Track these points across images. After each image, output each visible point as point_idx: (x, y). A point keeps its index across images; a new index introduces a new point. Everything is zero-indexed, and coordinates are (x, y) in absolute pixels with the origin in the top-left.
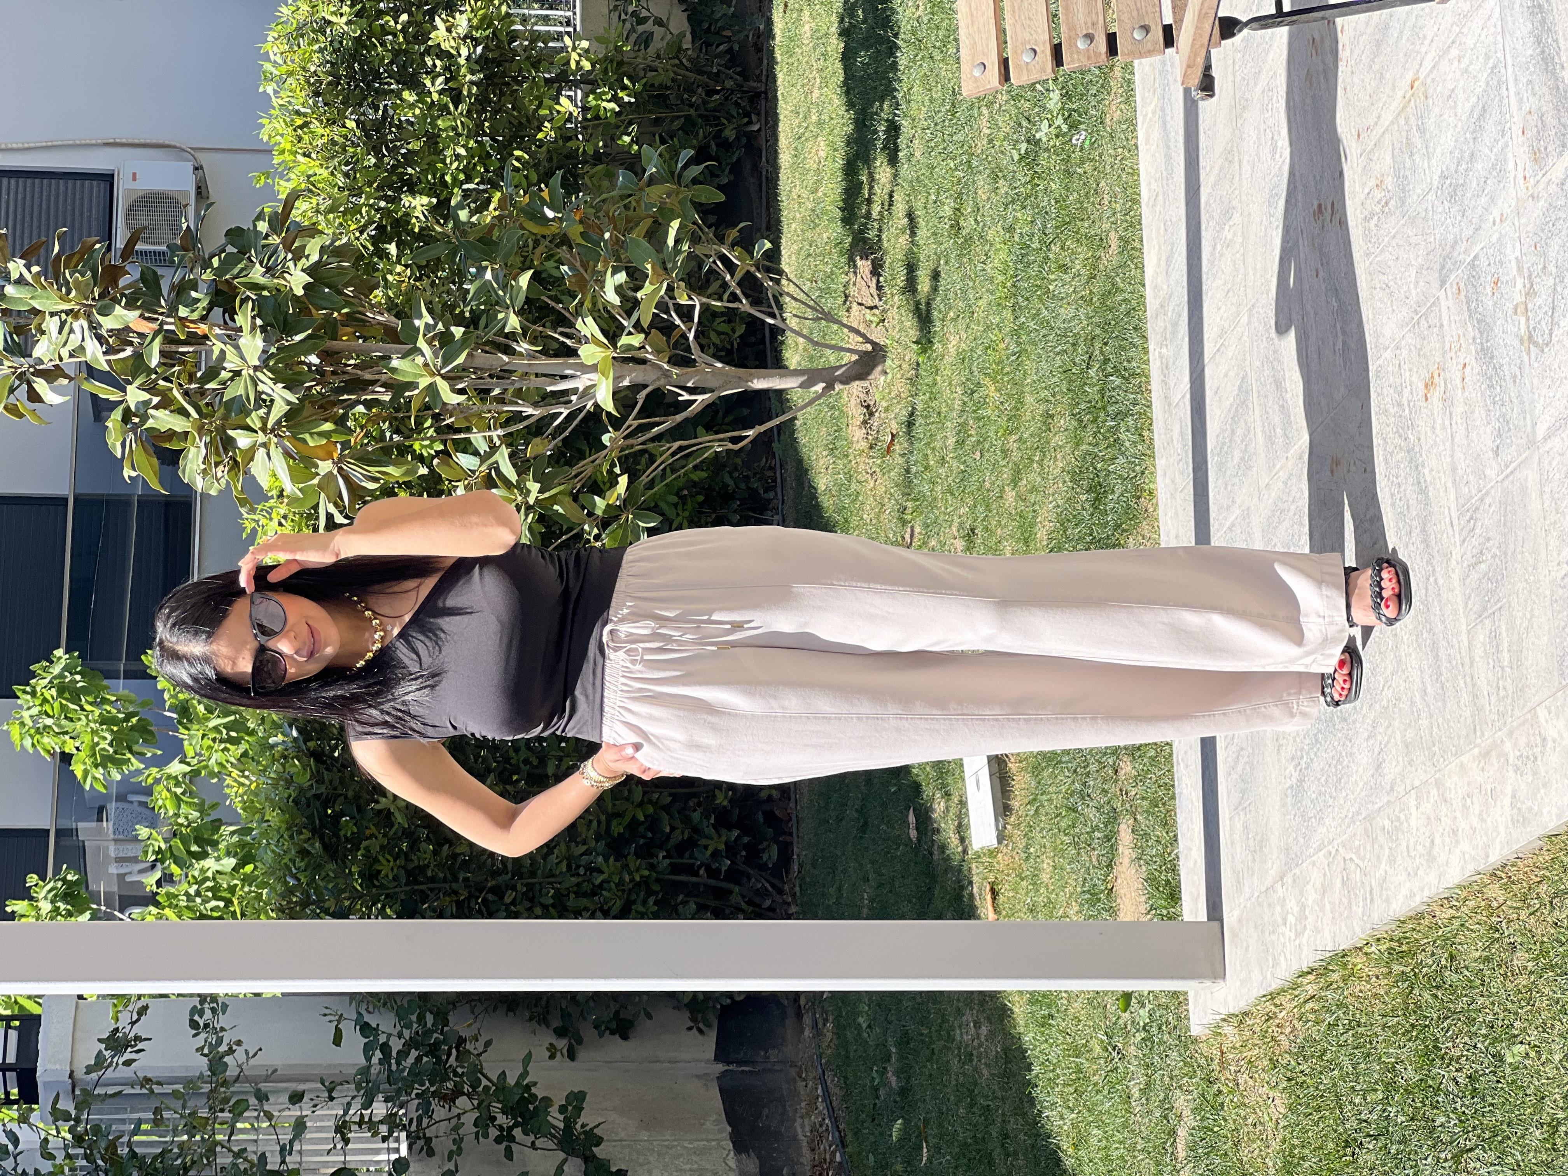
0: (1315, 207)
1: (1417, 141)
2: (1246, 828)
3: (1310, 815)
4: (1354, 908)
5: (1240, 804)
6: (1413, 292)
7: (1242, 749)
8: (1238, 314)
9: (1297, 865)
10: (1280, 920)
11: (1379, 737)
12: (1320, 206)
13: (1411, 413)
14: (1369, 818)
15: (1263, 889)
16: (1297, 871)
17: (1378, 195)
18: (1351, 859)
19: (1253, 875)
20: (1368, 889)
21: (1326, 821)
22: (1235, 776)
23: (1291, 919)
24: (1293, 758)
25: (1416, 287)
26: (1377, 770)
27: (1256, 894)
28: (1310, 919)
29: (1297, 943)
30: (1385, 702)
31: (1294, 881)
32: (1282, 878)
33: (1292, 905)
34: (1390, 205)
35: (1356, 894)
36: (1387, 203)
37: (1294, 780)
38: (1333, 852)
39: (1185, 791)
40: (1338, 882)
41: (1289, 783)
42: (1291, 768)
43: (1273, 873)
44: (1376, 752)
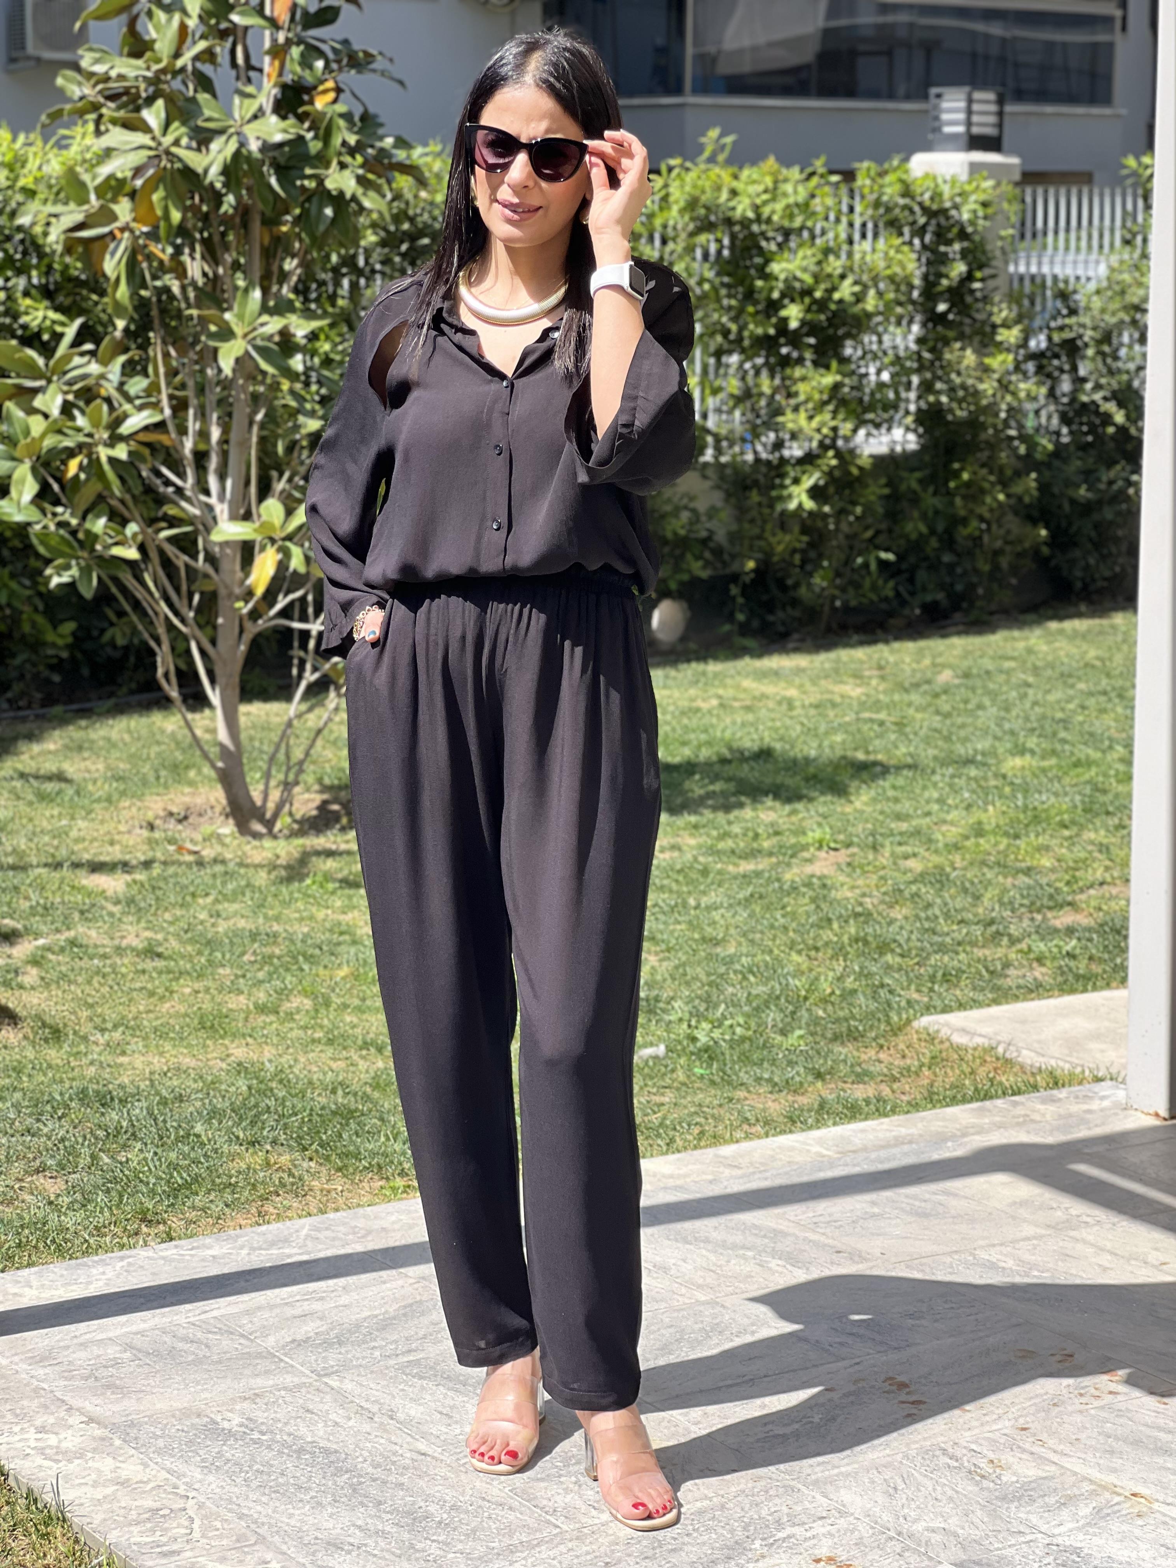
0: (901, 1379)
1: (1085, 1510)
2: (116, 1363)
3: (201, 1452)
4: (135, 1529)
5: (139, 1350)
6: (919, 1527)
7: (207, 1346)
8: (700, 1287)
9: (125, 1441)
10: (38, 1422)
11: (369, 1541)
12: (903, 1385)
13: (784, 1540)
14: (262, 1540)
15: (58, 1394)
16: (118, 1442)
17: (983, 1463)
18: (192, 1520)
19: (66, 1379)
20: (175, 1547)
21: (211, 1478)
22: (167, 1339)
23: (53, 1440)
24: (249, 1419)
25: (927, 1529)
26: (329, 1543)
27: (45, 1386)
28: (71, 1466)
29: (28, 1451)
30: (419, 1546)
31: (103, 1439)
32: (91, 1420)
33: (70, 1440)
34: (985, 1483)
35: (153, 1531)
36: (983, 1477)
37: (226, 1425)
38: (181, 1491)
39: (94, 1271)
40: (149, 1503)
41: (218, 1418)
42: (237, 1420)
43: (88, 1407)
44: (352, 1540)
